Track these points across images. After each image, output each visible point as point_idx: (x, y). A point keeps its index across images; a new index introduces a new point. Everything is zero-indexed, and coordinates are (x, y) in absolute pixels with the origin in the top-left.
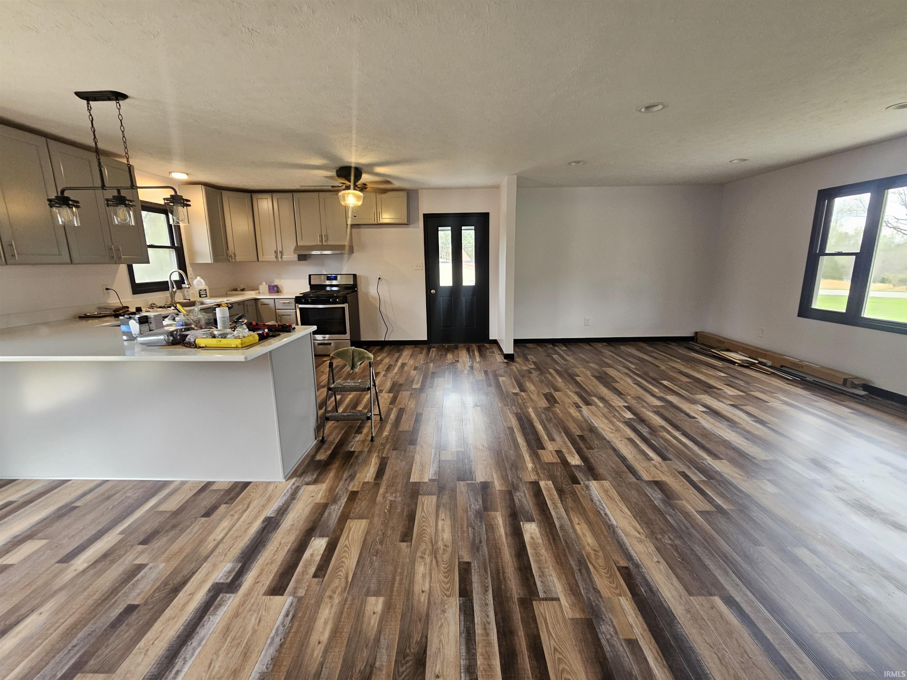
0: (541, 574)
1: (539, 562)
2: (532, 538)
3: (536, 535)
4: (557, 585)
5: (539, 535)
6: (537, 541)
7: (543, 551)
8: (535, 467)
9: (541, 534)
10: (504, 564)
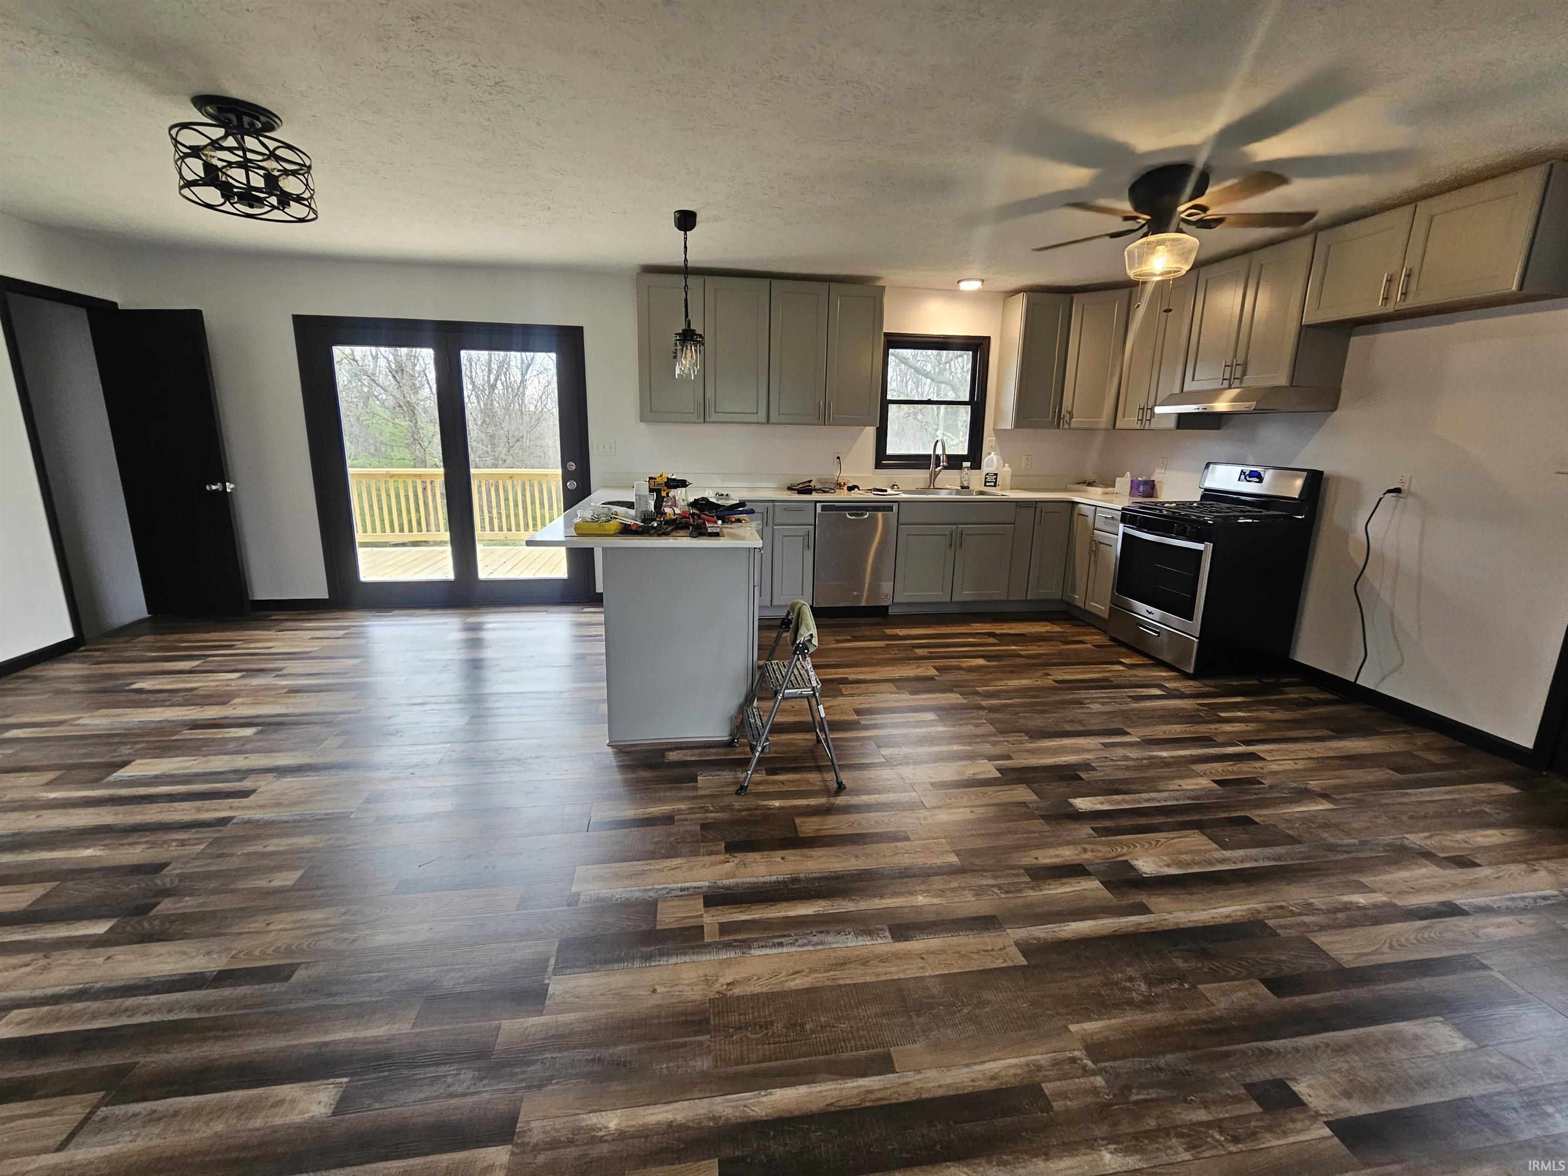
0: (155, 1116)
1: (196, 1113)
2: (279, 1103)
3: (284, 1115)
4: (99, 1149)
5: (278, 1121)
6: (261, 1115)
7: (219, 1127)
8: (601, 1140)
9: (274, 1130)
10: (241, 1039)
